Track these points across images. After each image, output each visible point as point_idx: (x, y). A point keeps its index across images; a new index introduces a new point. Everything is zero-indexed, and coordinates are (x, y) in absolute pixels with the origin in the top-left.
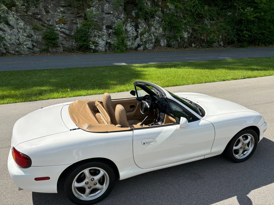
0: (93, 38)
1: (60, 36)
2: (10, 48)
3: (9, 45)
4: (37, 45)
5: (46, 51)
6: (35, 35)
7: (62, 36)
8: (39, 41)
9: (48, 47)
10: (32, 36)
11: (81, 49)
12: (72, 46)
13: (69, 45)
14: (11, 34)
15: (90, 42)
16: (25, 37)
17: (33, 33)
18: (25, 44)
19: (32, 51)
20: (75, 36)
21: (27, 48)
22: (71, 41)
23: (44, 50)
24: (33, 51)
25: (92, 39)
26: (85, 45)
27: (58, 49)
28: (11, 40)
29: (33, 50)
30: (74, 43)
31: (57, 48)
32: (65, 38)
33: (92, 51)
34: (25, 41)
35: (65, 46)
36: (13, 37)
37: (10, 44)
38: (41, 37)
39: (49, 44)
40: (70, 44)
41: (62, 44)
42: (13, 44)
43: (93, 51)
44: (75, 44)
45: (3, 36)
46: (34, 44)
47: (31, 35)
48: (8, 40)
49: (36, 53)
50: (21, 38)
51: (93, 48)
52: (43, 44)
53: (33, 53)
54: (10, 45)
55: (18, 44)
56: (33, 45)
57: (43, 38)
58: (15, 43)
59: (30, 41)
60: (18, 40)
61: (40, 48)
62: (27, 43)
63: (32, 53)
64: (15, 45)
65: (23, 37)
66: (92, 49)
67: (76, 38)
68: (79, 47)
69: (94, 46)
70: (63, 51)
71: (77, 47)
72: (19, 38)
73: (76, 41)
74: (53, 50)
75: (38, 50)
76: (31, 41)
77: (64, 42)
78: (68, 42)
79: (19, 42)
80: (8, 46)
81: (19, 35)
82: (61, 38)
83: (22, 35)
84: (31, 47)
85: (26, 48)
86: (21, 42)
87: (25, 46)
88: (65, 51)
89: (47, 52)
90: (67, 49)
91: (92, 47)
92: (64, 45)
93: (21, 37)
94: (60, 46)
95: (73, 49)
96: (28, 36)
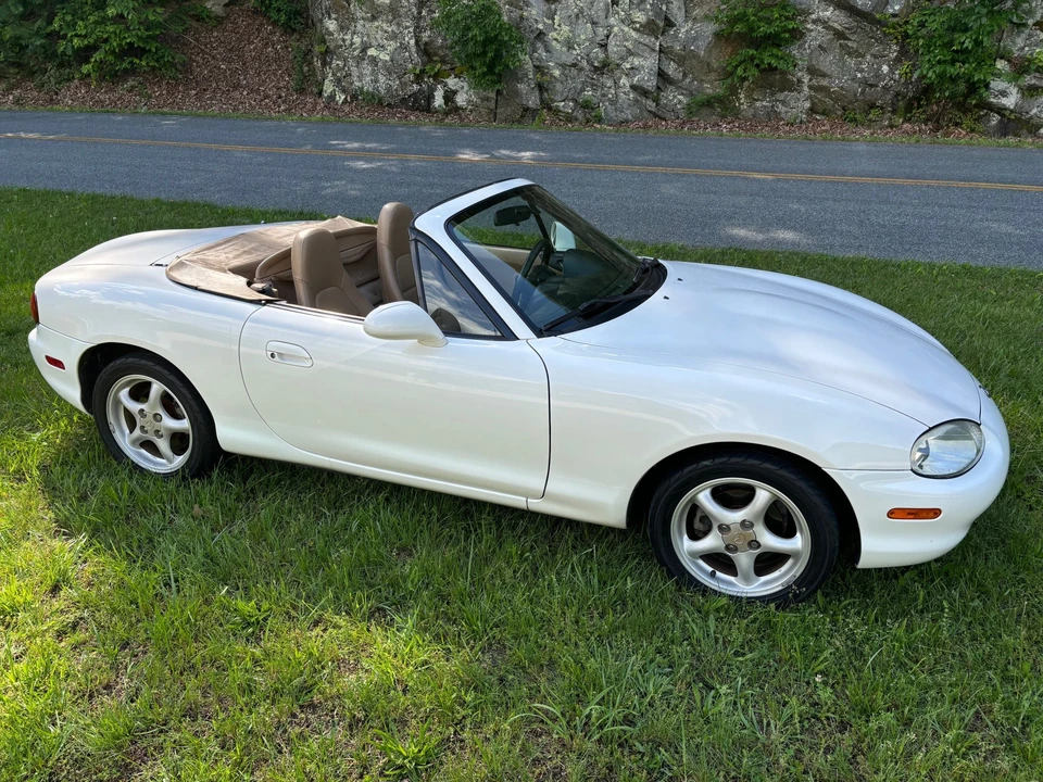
0: (1030, 36)
1: (814, 22)
2: (559, 86)
3: (557, 73)
4: (685, 76)
5: (720, 106)
6: (686, 18)
7: (825, 23)
8: (694, 55)
9: (733, 91)
10: (669, 24)
11: (919, 106)
12: (871, 86)
13: (854, 79)
14: (577, 16)
15: (1001, 64)
16: (634, 34)
17: (675, 11)
18: (628, 66)
19: (651, 105)
20: (907, 23)
21: (633, 87)
22: (875, 56)
23: (708, 103)
24: (657, 105)
25: (1020, 41)
26: (953, 80)
27: (784, 102)
28: (570, 48)
29: (657, 100)
30: (885, 68)
31: (781, 96)
32: (839, 35)
33: (995, 119)
34: (630, 53)
35: (825, 82)
36: (585, 32)
37: (563, 66)
38: (710, 29)
39: (740, 71)
40: (862, 71)
41: (813, 71)
42: (574, 65)
43: (1000, 122)
44: (892, 71)
45: (540, 26)
46: (671, 69)
47: (667, 19)
48: (558, 46)
49: (668, 116)
50: (616, 35)
51: (1011, 101)
52: (710, 70)
53: (655, 115)
54: (562, 73)
55: (596, 68)
56: (661, 74)
57: (718, 35)
58: (585, 63)
59: (654, 50)
60: (604, 46)
61: (691, 94)
62: (637, 61)
63: (646, 114)
64: (582, 69)
65: (626, 29)
66: (1000, 110)
67: (906, 36)
68: (910, 94)
69: (1020, 88)
70: (812, 110)
71: (898, 94)
72: (608, 37)
73: (903, 53)
74: (758, 104)
75: (680, 102)
76: (660, 51)
77: (827, 62)
78: (851, 62)
79: (602, 56)
80: (552, 76)
81: (612, 20)
82: (815, 36)
83: (623, 21)
84: (651, 83)
85: (628, 89)
86: (614, 57)
87: (624, 81)
88: (823, 114)
89: (723, 117)
90: (836, 100)
91: (1004, 94)
92: (824, 75)
93: (616, 29)
94: (800, 81)
95: (872, 106)
96: (649, 28)
